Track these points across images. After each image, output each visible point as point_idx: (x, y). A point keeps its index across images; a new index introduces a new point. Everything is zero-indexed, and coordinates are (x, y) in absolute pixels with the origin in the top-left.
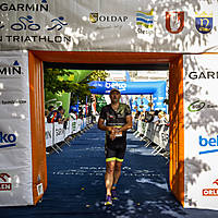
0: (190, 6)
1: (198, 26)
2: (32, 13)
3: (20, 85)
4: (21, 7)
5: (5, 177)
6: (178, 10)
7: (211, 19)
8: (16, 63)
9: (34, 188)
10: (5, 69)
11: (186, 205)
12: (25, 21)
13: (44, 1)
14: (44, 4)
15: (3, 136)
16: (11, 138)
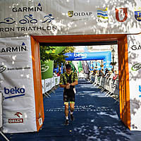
2: (32, 13)
4: (25, 9)
9: (37, 121)
10: (17, 48)
12: (28, 18)
13: (39, 5)
14: (39, 7)
15: (17, 90)
16: (22, 91)
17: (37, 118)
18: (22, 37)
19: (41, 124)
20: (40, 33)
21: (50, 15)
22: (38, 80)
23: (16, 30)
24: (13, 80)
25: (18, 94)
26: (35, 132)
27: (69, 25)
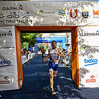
0: (80, 7)
1: (83, 15)
2: (16, 11)
3: (12, 40)
4: (11, 8)
6: (75, 9)
7: (88, 12)
8: (10, 31)
9: (19, 82)
10: (5, 34)
11: (80, 86)
13: (21, 6)
15: (5, 62)
16: (9, 62)
17: (19, 80)
18: (9, 27)
19: (21, 84)
20: (21, 24)
21: (28, 13)
22: (19, 55)
24: (3, 55)
26: (17, 90)
27: (41, 20)
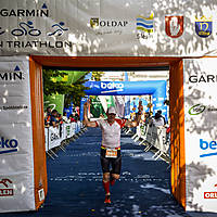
2: (33, 19)
3: (21, 90)
4: (20, 12)
5: (7, 183)
7: (210, 23)
8: (17, 69)
9: (36, 193)
10: (6, 75)
11: (188, 209)
12: (25, 27)
13: (44, 6)
14: (44, 10)
15: (5, 142)
16: (13, 143)
17: (37, 189)
18: (15, 58)
19: (42, 198)
20: (45, 52)
21: (62, 24)
22: (39, 127)
23: (6, 46)
25: (6, 149)
26: (31, 212)
